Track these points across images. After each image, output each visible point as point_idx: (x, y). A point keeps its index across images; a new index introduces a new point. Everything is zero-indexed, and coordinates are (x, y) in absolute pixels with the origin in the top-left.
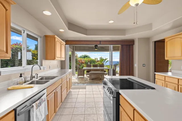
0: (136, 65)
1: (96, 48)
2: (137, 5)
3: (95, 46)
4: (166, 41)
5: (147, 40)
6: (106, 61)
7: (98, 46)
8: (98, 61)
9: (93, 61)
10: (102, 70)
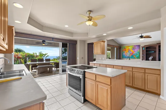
0: (78, 58)
1: (44, 43)
2: (90, 25)
3: (43, 41)
4: (94, 44)
5: (84, 41)
6: (46, 56)
7: (46, 41)
8: (37, 56)
9: (32, 56)
10: (49, 64)
